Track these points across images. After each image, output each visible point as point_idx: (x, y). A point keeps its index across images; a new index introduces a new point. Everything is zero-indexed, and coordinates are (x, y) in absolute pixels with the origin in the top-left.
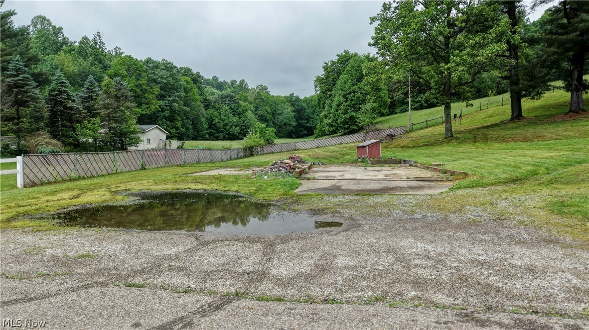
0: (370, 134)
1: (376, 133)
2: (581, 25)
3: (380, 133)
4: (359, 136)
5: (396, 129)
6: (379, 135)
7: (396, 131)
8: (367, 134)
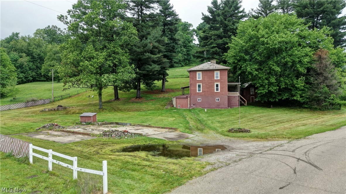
0: (29, 103)
1: (33, 102)
2: (148, 69)
3: (36, 103)
4: (22, 105)
5: (45, 100)
6: (35, 104)
7: (45, 101)
8: (28, 103)
